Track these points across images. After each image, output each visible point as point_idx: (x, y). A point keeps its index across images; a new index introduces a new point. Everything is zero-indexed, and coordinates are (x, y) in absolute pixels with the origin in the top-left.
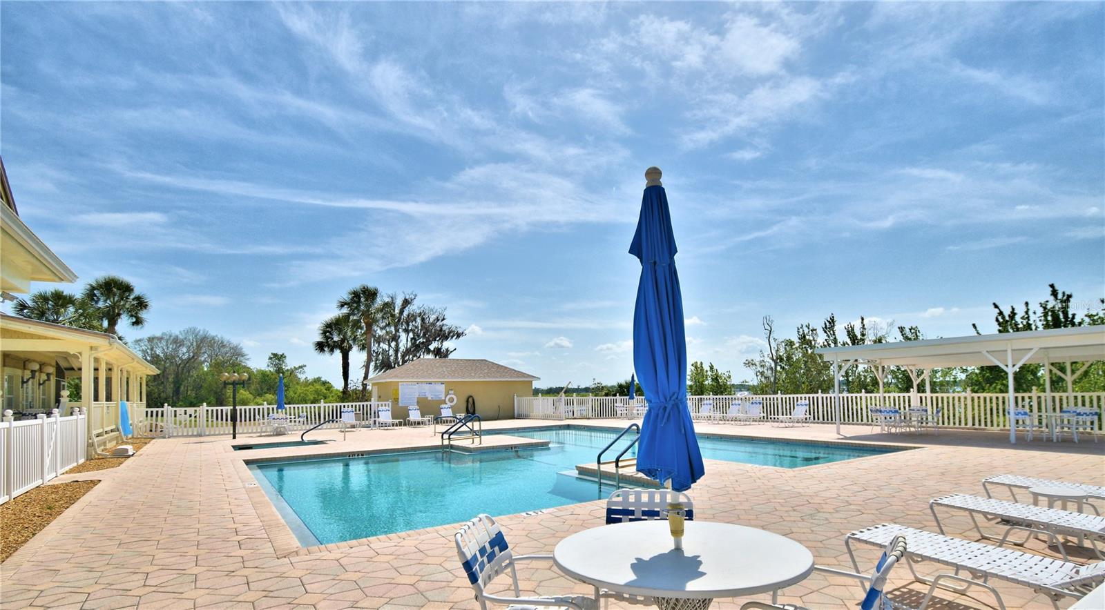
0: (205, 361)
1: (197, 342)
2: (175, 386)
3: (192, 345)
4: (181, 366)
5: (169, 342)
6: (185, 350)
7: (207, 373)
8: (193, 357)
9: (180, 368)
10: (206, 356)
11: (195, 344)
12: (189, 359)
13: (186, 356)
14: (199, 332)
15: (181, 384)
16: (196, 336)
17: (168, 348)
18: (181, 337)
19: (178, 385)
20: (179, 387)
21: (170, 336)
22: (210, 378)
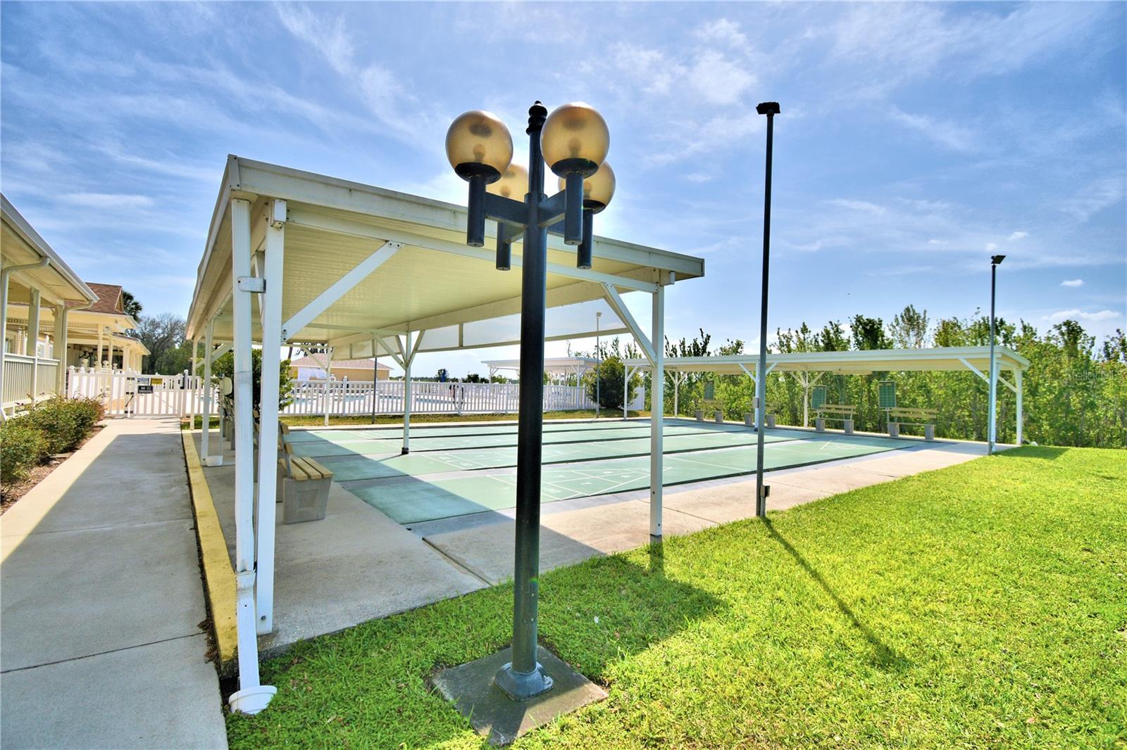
0: (176, 342)
1: (171, 325)
2: (150, 361)
3: (167, 327)
4: (157, 344)
5: (147, 324)
6: (160, 331)
7: (179, 351)
8: (167, 337)
9: (156, 347)
10: (178, 337)
11: (169, 326)
12: (164, 339)
13: (162, 336)
14: (173, 316)
15: (156, 360)
16: (170, 320)
17: (146, 328)
18: (157, 320)
19: (153, 361)
20: (154, 363)
21: (148, 319)
22: (181, 356)
